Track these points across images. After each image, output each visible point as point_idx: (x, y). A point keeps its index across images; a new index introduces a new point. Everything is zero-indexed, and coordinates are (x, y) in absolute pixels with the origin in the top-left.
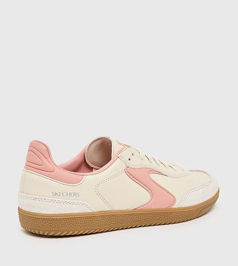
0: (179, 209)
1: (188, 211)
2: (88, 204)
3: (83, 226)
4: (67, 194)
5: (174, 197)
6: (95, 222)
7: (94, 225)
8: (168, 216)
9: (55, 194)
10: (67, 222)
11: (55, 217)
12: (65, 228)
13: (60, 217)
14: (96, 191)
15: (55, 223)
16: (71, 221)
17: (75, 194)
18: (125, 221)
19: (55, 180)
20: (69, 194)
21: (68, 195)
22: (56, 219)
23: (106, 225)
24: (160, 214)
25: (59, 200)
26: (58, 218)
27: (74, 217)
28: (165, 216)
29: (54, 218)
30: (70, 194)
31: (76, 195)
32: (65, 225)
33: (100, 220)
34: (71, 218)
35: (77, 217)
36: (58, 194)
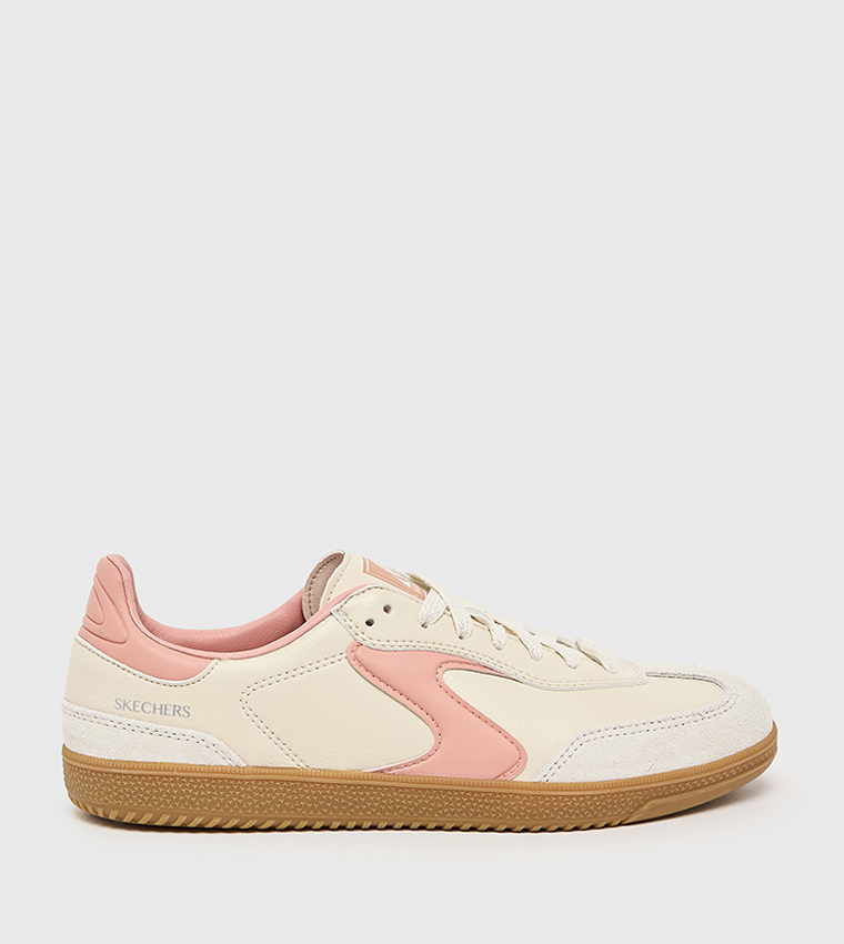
0: (537, 786)
1: (573, 796)
2: (216, 741)
3: (202, 805)
4: (155, 708)
5: (519, 748)
6: (240, 798)
7: (240, 806)
8: (496, 804)
9: (122, 704)
10: (150, 788)
11: (116, 768)
12: (147, 804)
13: (129, 769)
14: (245, 705)
15: (117, 785)
16: (162, 786)
17: (177, 708)
18: (344, 804)
19: (125, 666)
20: (161, 709)
21: (158, 711)
22: (119, 774)
23: (280, 810)
24: (465, 796)
25: (130, 721)
26: (125, 771)
27: (171, 773)
28: (486, 804)
29: (114, 771)
30: (163, 710)
31: (182, 712)
32: (147, 795)
33: (257, 791)
34: (161, 777)
35: (181, 774)
36: (131, 705)
